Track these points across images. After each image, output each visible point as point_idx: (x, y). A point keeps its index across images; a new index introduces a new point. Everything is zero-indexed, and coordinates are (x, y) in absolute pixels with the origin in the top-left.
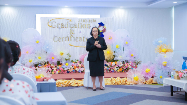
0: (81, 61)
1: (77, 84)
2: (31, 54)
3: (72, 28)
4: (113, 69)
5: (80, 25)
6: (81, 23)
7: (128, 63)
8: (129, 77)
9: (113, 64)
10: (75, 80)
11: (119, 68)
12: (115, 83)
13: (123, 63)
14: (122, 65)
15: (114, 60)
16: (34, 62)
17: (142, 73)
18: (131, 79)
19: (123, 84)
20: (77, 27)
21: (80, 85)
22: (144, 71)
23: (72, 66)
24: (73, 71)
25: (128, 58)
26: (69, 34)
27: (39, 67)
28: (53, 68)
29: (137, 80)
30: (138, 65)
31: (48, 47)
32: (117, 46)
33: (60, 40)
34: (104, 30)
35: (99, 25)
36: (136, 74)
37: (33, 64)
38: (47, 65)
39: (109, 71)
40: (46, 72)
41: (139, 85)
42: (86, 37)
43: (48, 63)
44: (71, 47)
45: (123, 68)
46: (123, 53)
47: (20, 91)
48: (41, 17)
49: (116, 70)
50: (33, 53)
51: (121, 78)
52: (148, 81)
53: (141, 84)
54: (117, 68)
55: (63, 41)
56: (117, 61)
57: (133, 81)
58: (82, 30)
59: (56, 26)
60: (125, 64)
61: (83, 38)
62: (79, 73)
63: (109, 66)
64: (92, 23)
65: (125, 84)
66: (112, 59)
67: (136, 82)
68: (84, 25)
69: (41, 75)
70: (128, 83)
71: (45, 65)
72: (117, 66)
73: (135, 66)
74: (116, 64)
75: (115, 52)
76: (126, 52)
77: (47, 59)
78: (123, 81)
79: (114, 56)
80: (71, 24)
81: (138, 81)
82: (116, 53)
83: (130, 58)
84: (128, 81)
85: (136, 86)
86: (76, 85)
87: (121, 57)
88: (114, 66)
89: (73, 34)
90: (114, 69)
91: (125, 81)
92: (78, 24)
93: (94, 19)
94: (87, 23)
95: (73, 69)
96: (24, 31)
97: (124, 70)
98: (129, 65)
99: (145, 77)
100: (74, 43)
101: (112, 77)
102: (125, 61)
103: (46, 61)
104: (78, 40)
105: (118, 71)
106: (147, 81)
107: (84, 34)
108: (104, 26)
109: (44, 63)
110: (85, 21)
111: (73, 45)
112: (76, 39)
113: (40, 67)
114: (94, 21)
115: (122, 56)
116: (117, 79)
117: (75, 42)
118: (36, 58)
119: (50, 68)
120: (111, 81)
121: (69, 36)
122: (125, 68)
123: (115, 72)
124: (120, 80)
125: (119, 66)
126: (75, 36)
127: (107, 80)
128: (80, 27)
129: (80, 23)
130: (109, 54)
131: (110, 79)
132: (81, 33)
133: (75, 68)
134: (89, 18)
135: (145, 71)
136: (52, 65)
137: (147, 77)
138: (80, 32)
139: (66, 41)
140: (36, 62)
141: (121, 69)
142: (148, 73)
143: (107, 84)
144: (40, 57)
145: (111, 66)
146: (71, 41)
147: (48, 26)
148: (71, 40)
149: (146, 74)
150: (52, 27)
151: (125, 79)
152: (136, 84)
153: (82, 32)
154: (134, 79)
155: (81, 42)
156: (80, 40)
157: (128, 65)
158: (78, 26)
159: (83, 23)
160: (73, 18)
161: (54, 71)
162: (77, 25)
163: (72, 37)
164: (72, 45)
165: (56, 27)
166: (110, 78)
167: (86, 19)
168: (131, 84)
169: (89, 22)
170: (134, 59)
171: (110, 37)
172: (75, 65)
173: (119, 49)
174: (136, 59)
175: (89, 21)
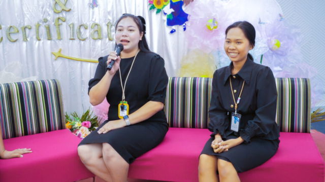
26: (51, 12)
33: (14, 37)
44: (59, 63)
55: (25, 39)
61: (105, 29)
89: (64, 14)
100: (73, 48)
104: (87, 33)
107: (109, 13)
111: (70, 56)
112: (80, 32)
117: (76, 42)
121: (49, 18)
126: (73, 19)
132: (96, 9)
138: (94, 4)
139: (39, 40)
146: (60, 39)
148: (59, 34)
153: (100, 2)
155: (99, 43)
156: (96, 36)
163: (64, 24)
164: (63, 54)
171: (211, 21)
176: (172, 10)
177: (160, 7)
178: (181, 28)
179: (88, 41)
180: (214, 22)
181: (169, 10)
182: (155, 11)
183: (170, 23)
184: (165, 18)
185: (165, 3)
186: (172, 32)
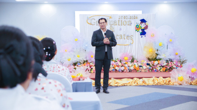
0: (121, 59)
1: (116, 83)
2: (69, 52)
3: (112, 25)
4: (155, 68)
5: (120, 22)
6: (122, 19)
7: (172, 62)
8: (173, 77)
9: (156, 63)
10: (114, 79)
11: (162, 67)
12: (157, 83)
13: (166, 62)
14: (165, 64)
15: (157, 58)
16: (73, 60)
17: (188, 73)
18: (175, 79)
19: (166, 85)
20: (117, 24)
21: (120, 84)
22: (189, 70)
23: (112, 65)
24: (112, 70)
25: (172, 57)
27: (77, 66)
28: (92, 67)
29: (181, 81)
30: (183, 64)
31: (86, 45)
32: (161, 44)
34: (146, 27)
35: (140, 21)
36: (180, 74)
37: (71, 62)
38: (87, 64)
39: (152, 70)
40: (84, 71)
41: (184, 85)
42: (127, 35)
43: (87, 61)
45: (166, 68)
46: (167, 51)
47: (51, 90)
48: (80, 15)
49: (158, 70)
50: (72, 51)
51: (164, 78)
52: (194, 81)
53: (186, 84)
54: (160, 68)
56: (160, 59)
57: (177, 81)
58: (123, 27)
59: (96, 23)
60: (169, 63)
61: (123, 36)
62: (119, 72)
63: (151, 65)
64: (134, 19)
65: (169, 84)
66: (155, 57)
67: (181, 83)
68: (125, 22)
69: (80, 74)
70: (171, 83)
71: (84, 63)
72: (160, 66)
73: (179, 65)
74: (159, 63)
75: (157, 50)
76: (170, 50)
77: (86, 58)
78: (167, 81)
79: (157, 54)
80: (111, 20)
81: (183, 81)
82: (159, 51)
83: (175, 57)
84: (171, 81)
85: (180, 86)
86: (116, 85)
87: (164, 56)
88: (157, 65)
90: (157, 68)
91: (168, 81)
92: (119, 21)
93: (135, 16)
94: (128, 20)
95: (113, 68)
96: (63, 29)
97: (167, 70)
98: (174, 65)
99: (191, 77)
101: (154, 77)
102: (168, 60)
103: (85, 60)
105: (161, 70)
106: (192, 82)
107: (124, 32)
108: (146, 23)
109: (83, 61)
110: (126, 17)
113: (79, 65)
114: (135, 17)
115: (165, 54)
116: (160, 79)
118: (75, 56)
119: (89, 67)
120: (153, 80)
122: (168, 68)
123: (157, 71)
124: (162, 80)
125: (163, 65)
126: (115, 33)
127: (149, 80)
128: (120, 24)
129: (120, 20)
130: (152, 52)
131: (152, 79)
132: (121, 31)
133: (115, 67)
134: (130, 15)
135: (191, 71)
136: (91, 64)
137: (192, 77)
138: (121, 29)
140: (75, 60)
141: (165, 69)
142: (194, 73)
143: (149, 84)
144: (79, 56)
145: (154, 65)
147: (87, 23)
149: (191, 74)
150: (91, 24)
151: (168, 79)
152: (181, 85)
153: (122, 29)
154: (178, 79)
155: (121, 40)
156: (121, 38)
157: (172, 64)
158: (119, 23)
159: (123, 20)
160: (113, 15)
161: (93, 69)
162: (117, 22)
165: (96, 25)
166: (152, 77)
167: (127, 16)
168: (175, 84)
169: (130, 19)
170: (179, 58)
171: (152, 34)
172: (115, 64)
173: (162, 47)
174: (181, 58)
175: (129, 17)
176: (142, 31)
177: (138, 30)
178: (144, 36)
179: (118, 39)
180: (153, 34)
181: (141, 31)
182: (137, 31)
183: (141, 34)
184: (140, 33)
185: (139, 29)
186: (142, 37)
